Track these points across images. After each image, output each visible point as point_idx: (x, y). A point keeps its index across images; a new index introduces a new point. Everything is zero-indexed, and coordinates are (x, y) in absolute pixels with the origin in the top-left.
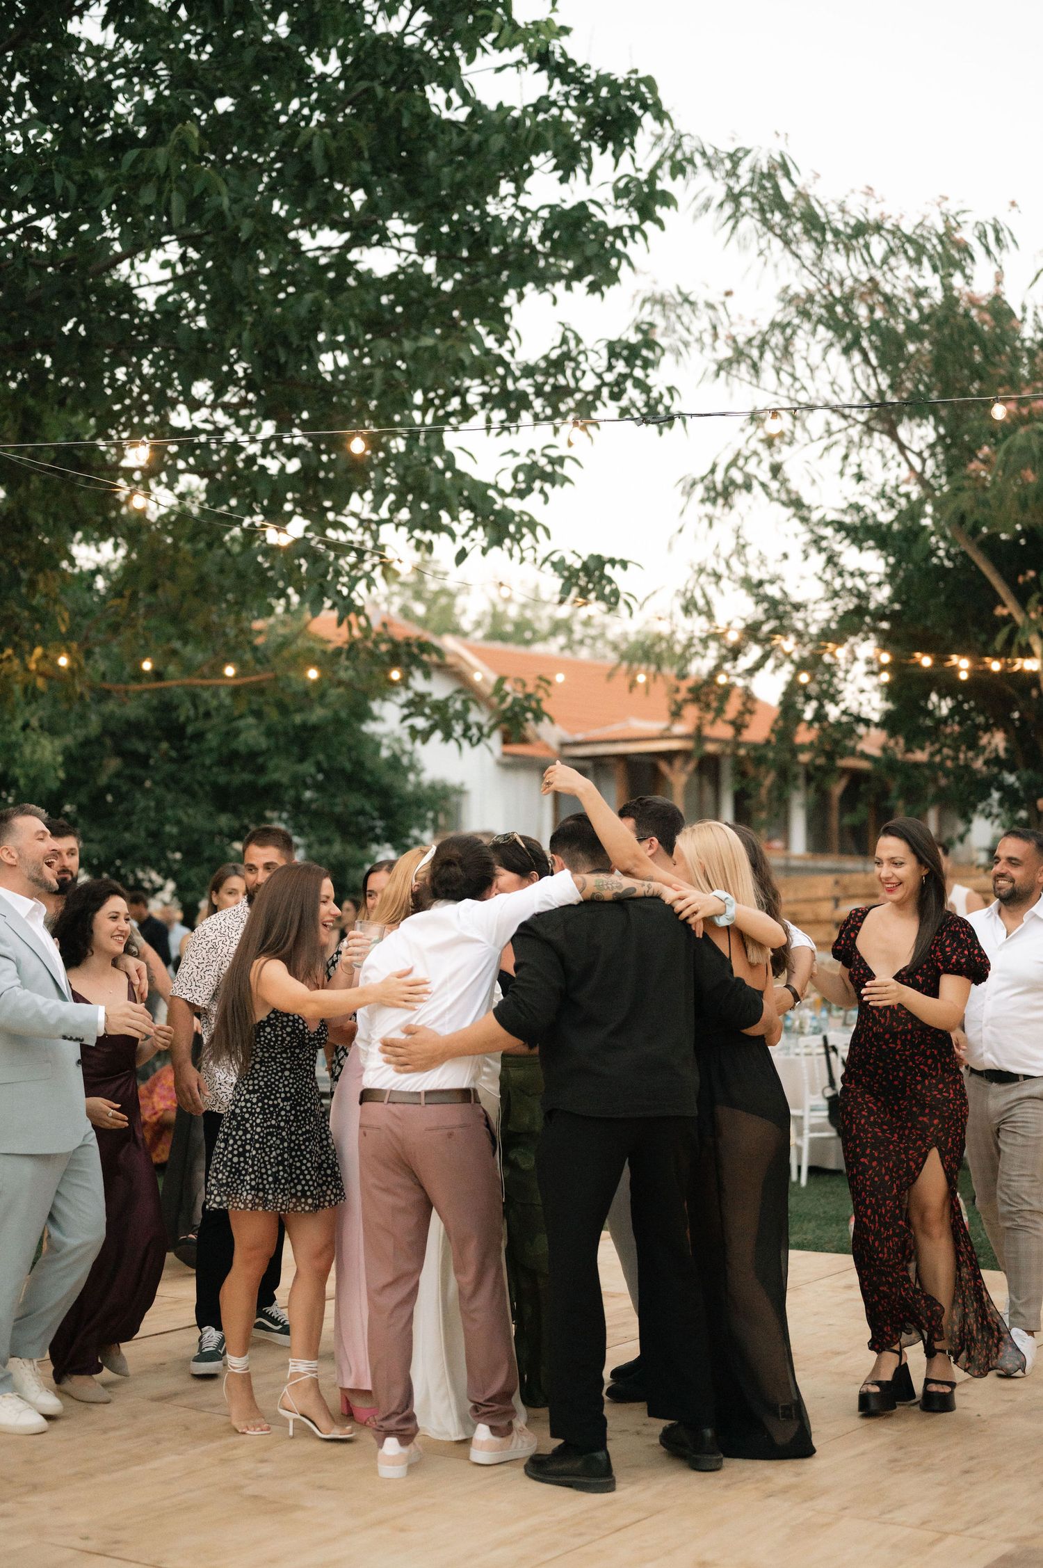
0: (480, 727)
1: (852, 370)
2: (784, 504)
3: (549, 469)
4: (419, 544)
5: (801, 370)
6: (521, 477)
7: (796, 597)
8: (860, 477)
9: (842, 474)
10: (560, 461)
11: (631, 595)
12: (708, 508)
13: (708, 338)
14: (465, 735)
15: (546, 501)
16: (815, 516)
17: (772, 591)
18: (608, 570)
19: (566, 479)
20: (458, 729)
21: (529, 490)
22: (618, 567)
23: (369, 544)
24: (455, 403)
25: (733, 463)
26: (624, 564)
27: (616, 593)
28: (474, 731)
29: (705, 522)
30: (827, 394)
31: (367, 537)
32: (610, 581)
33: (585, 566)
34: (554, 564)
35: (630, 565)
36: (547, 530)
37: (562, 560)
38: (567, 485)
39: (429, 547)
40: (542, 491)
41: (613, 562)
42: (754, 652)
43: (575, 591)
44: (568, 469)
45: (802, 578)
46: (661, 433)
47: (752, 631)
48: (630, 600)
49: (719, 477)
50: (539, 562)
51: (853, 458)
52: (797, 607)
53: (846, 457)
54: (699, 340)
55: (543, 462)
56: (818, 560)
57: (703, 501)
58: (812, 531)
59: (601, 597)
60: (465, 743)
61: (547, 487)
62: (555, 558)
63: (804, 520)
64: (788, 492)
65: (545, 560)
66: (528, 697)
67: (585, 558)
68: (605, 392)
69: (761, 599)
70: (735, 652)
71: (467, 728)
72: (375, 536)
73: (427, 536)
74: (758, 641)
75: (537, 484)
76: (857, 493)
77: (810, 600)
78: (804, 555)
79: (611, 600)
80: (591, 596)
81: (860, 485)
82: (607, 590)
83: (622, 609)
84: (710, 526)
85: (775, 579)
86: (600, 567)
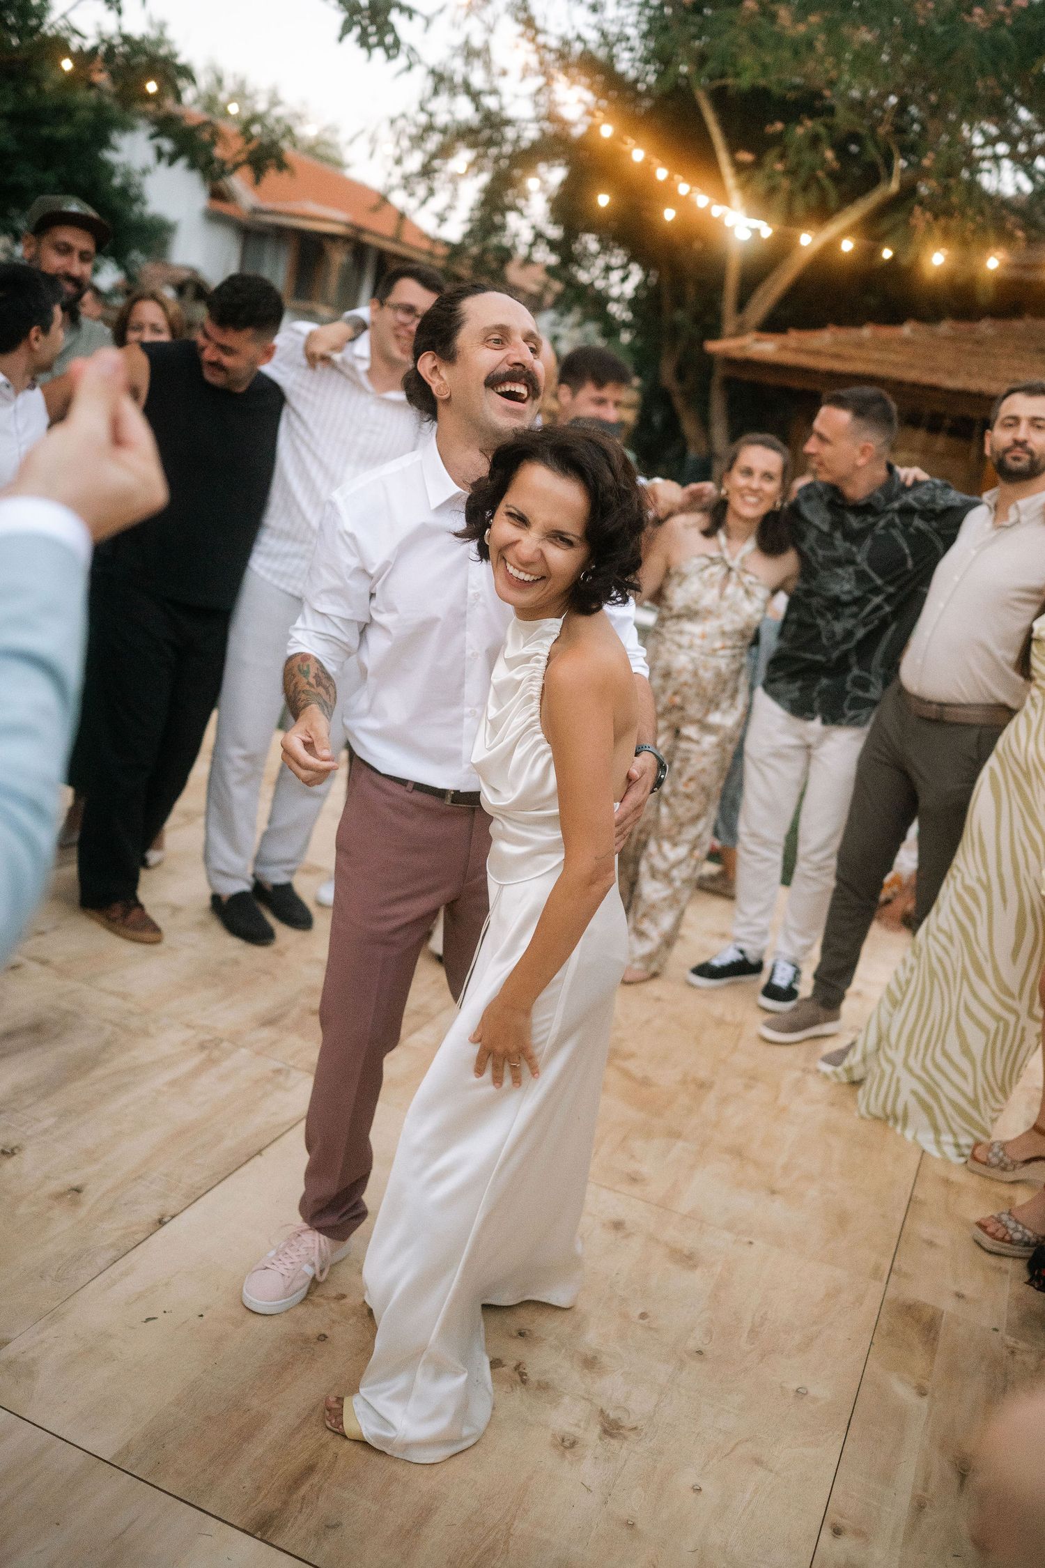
2: (517, 20)
7: (510, 113)
11: (412, 49)
16: (543, 40)
17: (490, 102)
18: (395, 16)
22: (406, 15)
26: (412, 14)
27: (397, 43)
32: (392, 29)
35: (414, 16)
41: (403, 9)
42: (463, 157)
43: (356, 31)
45: (516, 96)
52: (508, 122)
56: (540, 81)
58: (537, 53)
59: (381, 43)
63: (533, 40)
66: (273, 144)
69: (478, 107)
70: (445, 152)
74: (473, 145)
76: (588, 25)
77: (524, 120)
78: (523, 77)
79: (391, 52)
80: (373, 40)
81: (593, 19)
82: (389, 39)
83: (402, 61)
84: (467, 15)
85: (494, 92)
86: (388, 11)
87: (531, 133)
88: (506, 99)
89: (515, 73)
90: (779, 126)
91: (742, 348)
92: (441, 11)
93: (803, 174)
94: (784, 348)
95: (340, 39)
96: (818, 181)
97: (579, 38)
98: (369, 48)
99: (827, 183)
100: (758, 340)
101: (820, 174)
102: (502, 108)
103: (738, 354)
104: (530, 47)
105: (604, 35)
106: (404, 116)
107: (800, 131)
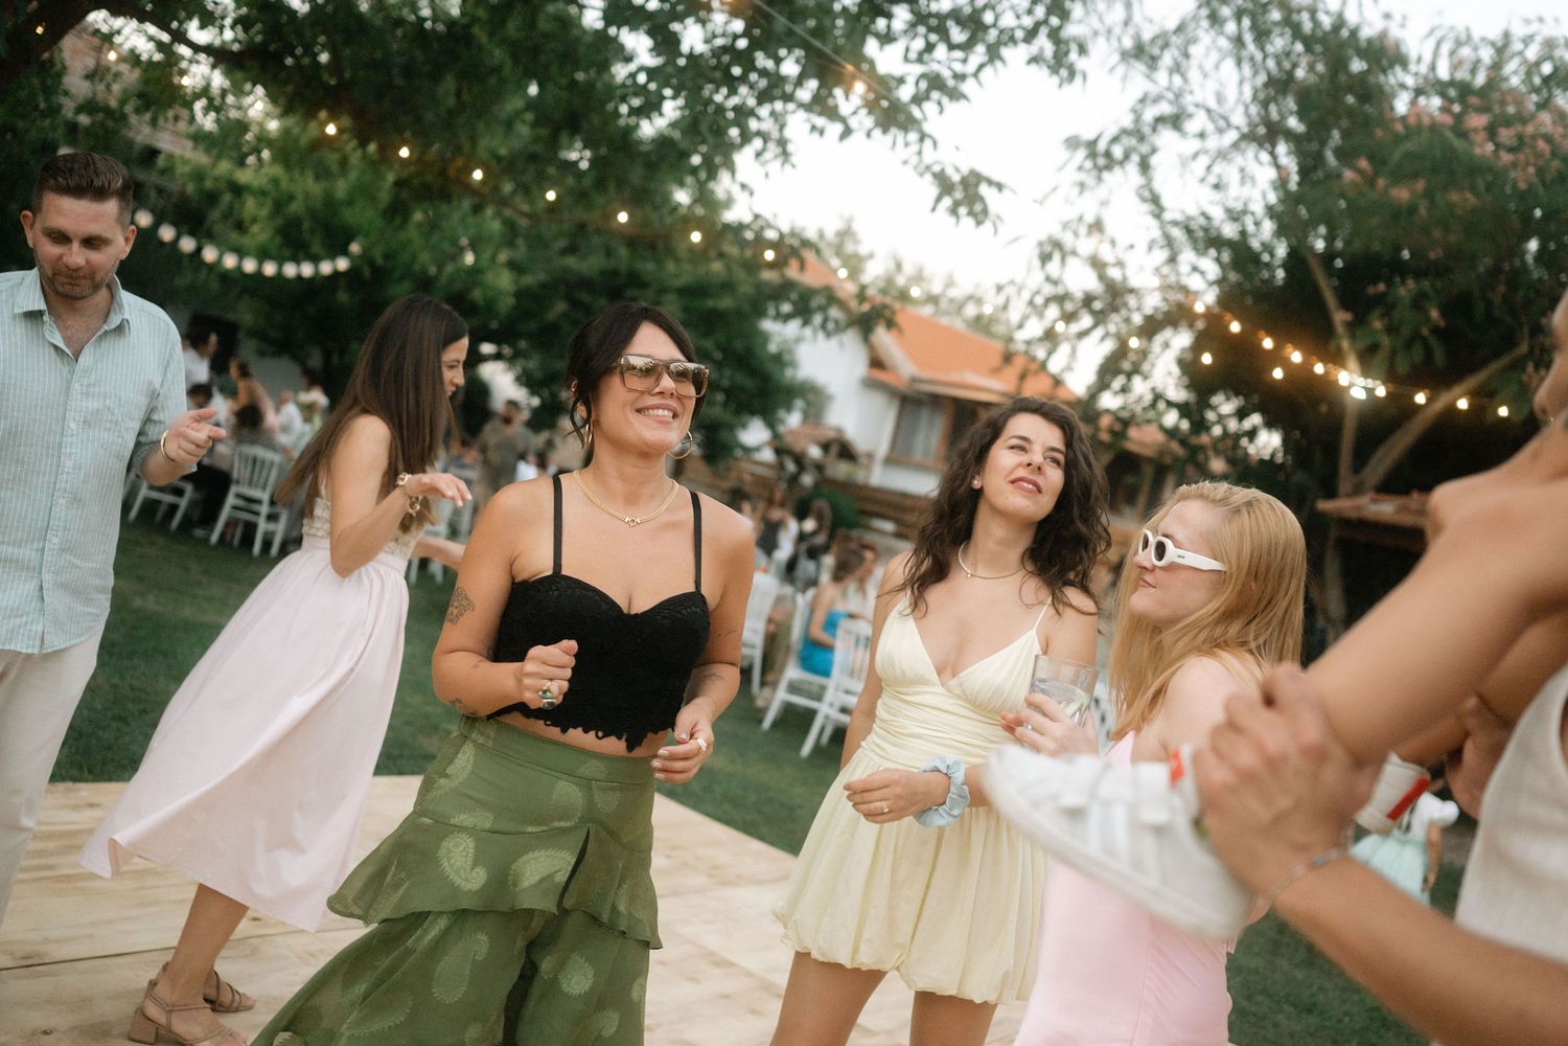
0: (837, 322)
1: (1241, 82)
2: (1144, 200)
3: (951, 83)
4: (814, 128)
5: (1194, 74)
6: (923, 85)
7: (1134, 282)
8: (1217, 187)
9: (1202, 180)
10: (960, 77)
11: (999, 217)
12: (1082, 176)
13: (1117, 30)
14: (823, 326)
15: (941, 112)
16: (1168, 216)
17: (1114, 273)
18: (984, 189)
19: (964, 97)
20: (818, 319)
21: (927, 98)
22: (995, 189)
23: (775, 134)
24: (881, 23)
25: (1115, 140)
26: (1000, 187)
27: (985, 211)
28: (831, 326)
29: (1077, 190)
30: (1212, 103)
31: (777, 127)
32: (982, 199)
33: (964, 181)
34: (935, 175)
35: (1006, 190)
36: (935, 143)
37: (943, 170)
38: (963, 102)
39: (822, 132)
40: (939, 103)
41: (990, 182)
42: (1086, 321)
43: (947, 202)
44: (968, 87)
46: (1060, 86)
47: (1088, 300)
48: (998, 224)
49: (1102, 146)
50: (922, 167)
51: (1217, 169)
52: (1132, 291)
53: (1209, 168)
54: (1109, 31)
55: (946, 74)
56: (1161, 255)
57: (1080, 168)
58: (1162, 227)
59: (971, 213)
60: (821, 335)
61: (945, 100)
62: (937, 168)
63: (1158, 217)
64: (1151, 191)
65: (928, 168)
66: (885, 306)
67: (965, 170)
68: (1019, 34)
69: (1102, 277)
70: (1069, 317)
71: (826, 320)
72: (782, 128)
73: (820, 121)
74: (1093, 313)
75: (935, 95)
76: (1212, 202)
77: (1146, 289)
78: (1150, 249)
79: (980, 217)
80: (963, 210)
81: (1216, 196)
82: (978, 207)
83: (988, 226)
84: (1081, 192)
85: (1120, 264)
86: (977, 185)
87: (1153, 302)
88: (1130, 272)
89: (1142, 246)
90: (1382, 287)
91: (1358, 508)
92: (1055, 189)
93: (1406, 331)
94: (1404, 509)
95: (933, 210)
96: (1424, 339)
97: (1204, 214)
98: (958, 217)
99: (1434, 342)
100: (1374, 501)
101: (1425, 331)
102: (1125, 279)
103: (1354, 515)
104: (1154, 223)
105: (1229, 211)
106: (1012, 282)
107: (1402, 291)
